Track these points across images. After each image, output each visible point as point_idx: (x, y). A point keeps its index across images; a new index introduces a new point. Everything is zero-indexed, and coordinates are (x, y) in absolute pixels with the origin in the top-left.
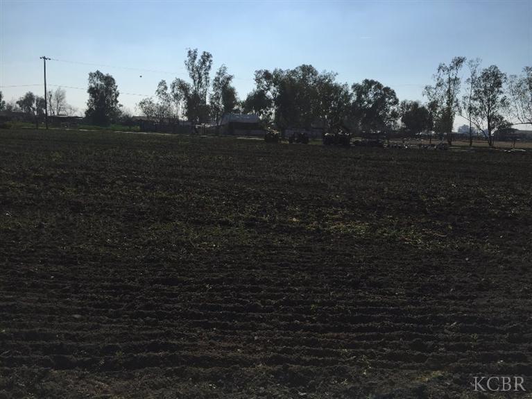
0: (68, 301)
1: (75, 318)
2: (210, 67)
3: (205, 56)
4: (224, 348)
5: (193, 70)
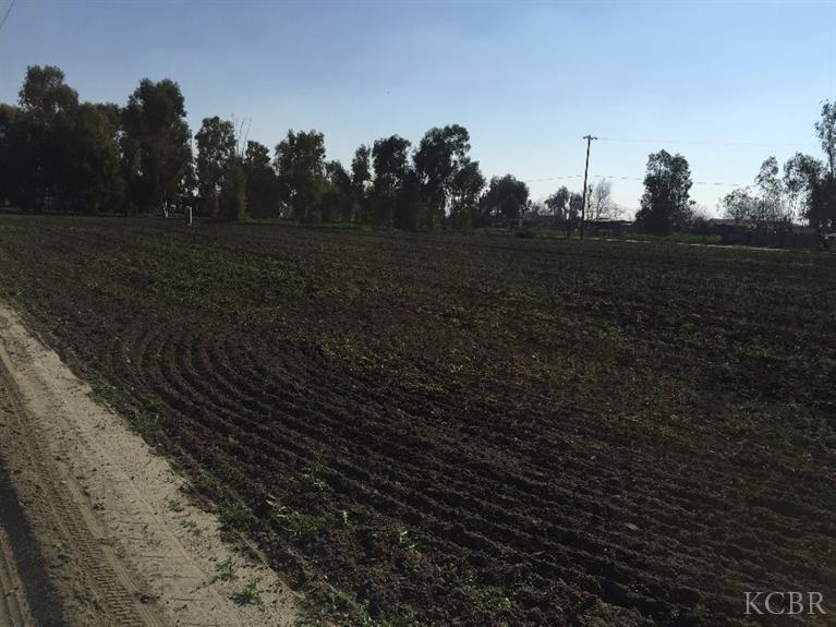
0: (618, 500)
1: (630, 530)
5: (830, 137)
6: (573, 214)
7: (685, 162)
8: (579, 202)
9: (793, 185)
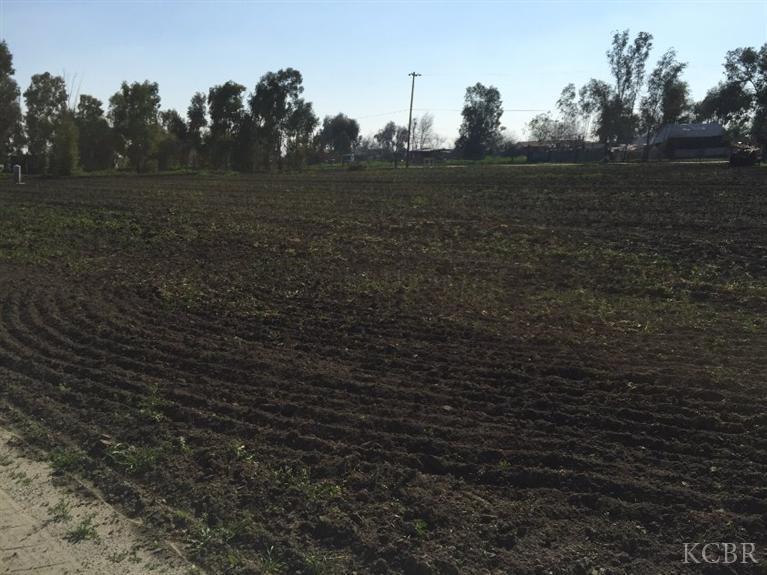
0: (436, 388)
1: (445, 411)
2: (647, 54)
3: (641, 38)
4: (659, 477)
5: (618, 63)
6: (400, 145)
7: (497, 93)
8: (405, 134)
9: (586, 107)
